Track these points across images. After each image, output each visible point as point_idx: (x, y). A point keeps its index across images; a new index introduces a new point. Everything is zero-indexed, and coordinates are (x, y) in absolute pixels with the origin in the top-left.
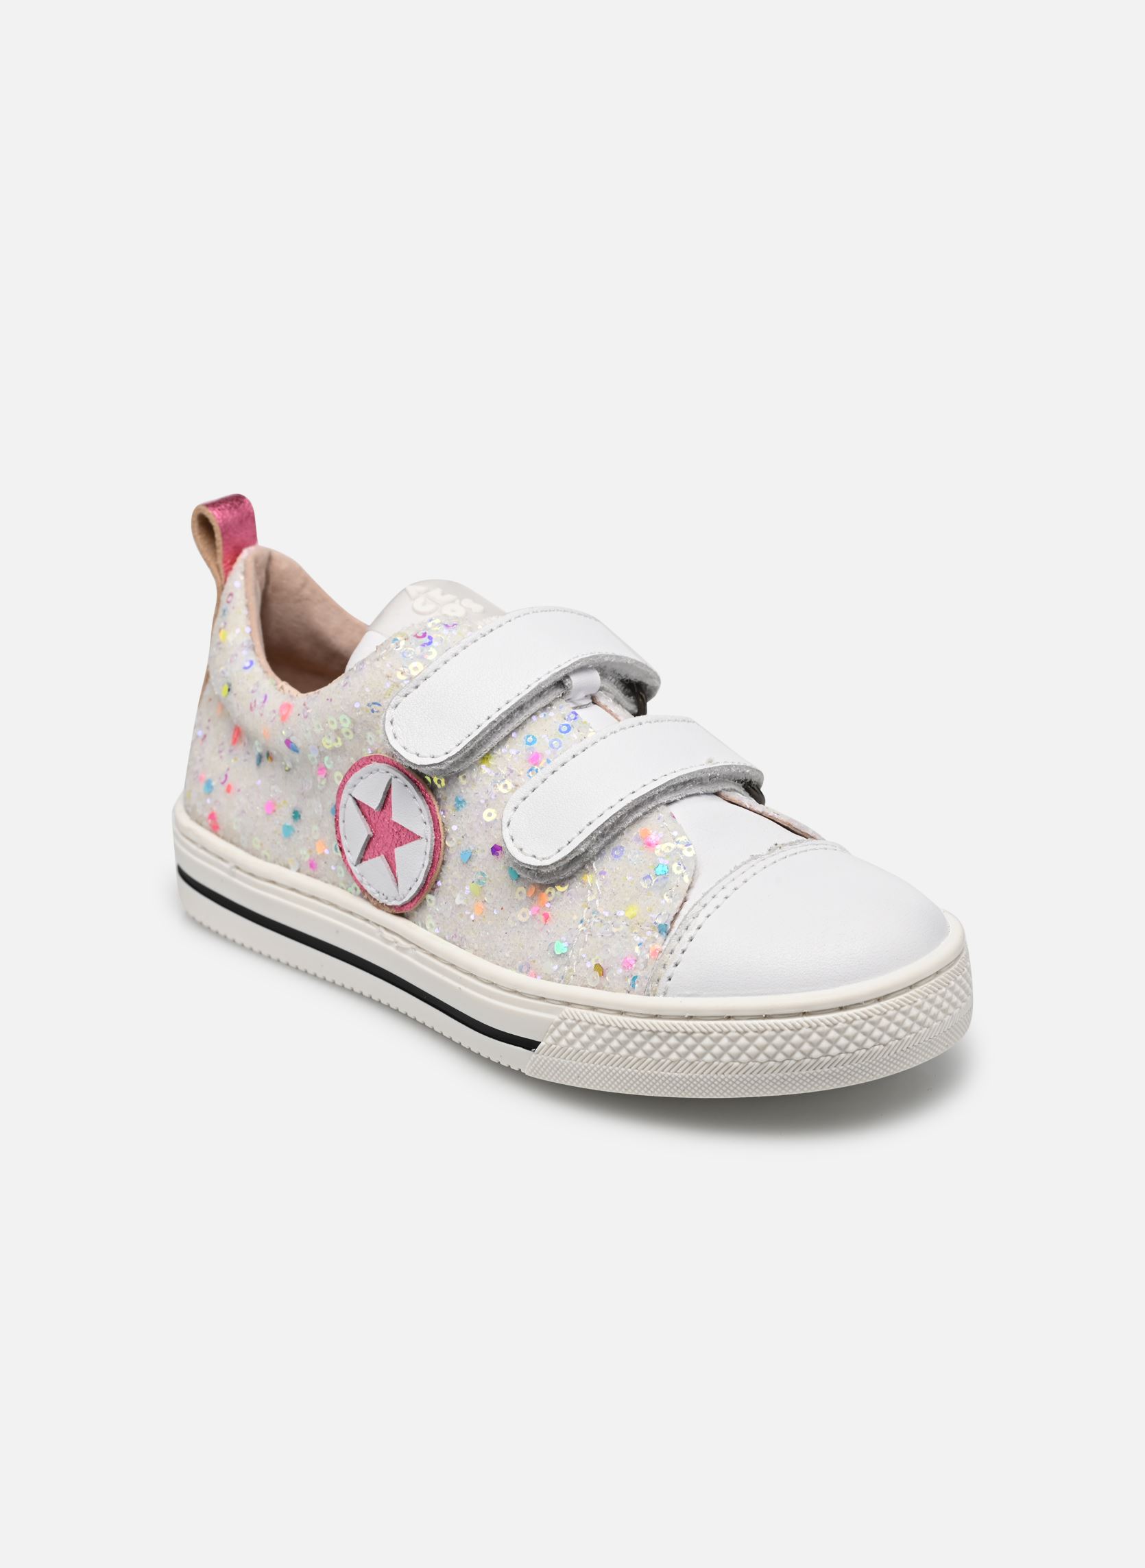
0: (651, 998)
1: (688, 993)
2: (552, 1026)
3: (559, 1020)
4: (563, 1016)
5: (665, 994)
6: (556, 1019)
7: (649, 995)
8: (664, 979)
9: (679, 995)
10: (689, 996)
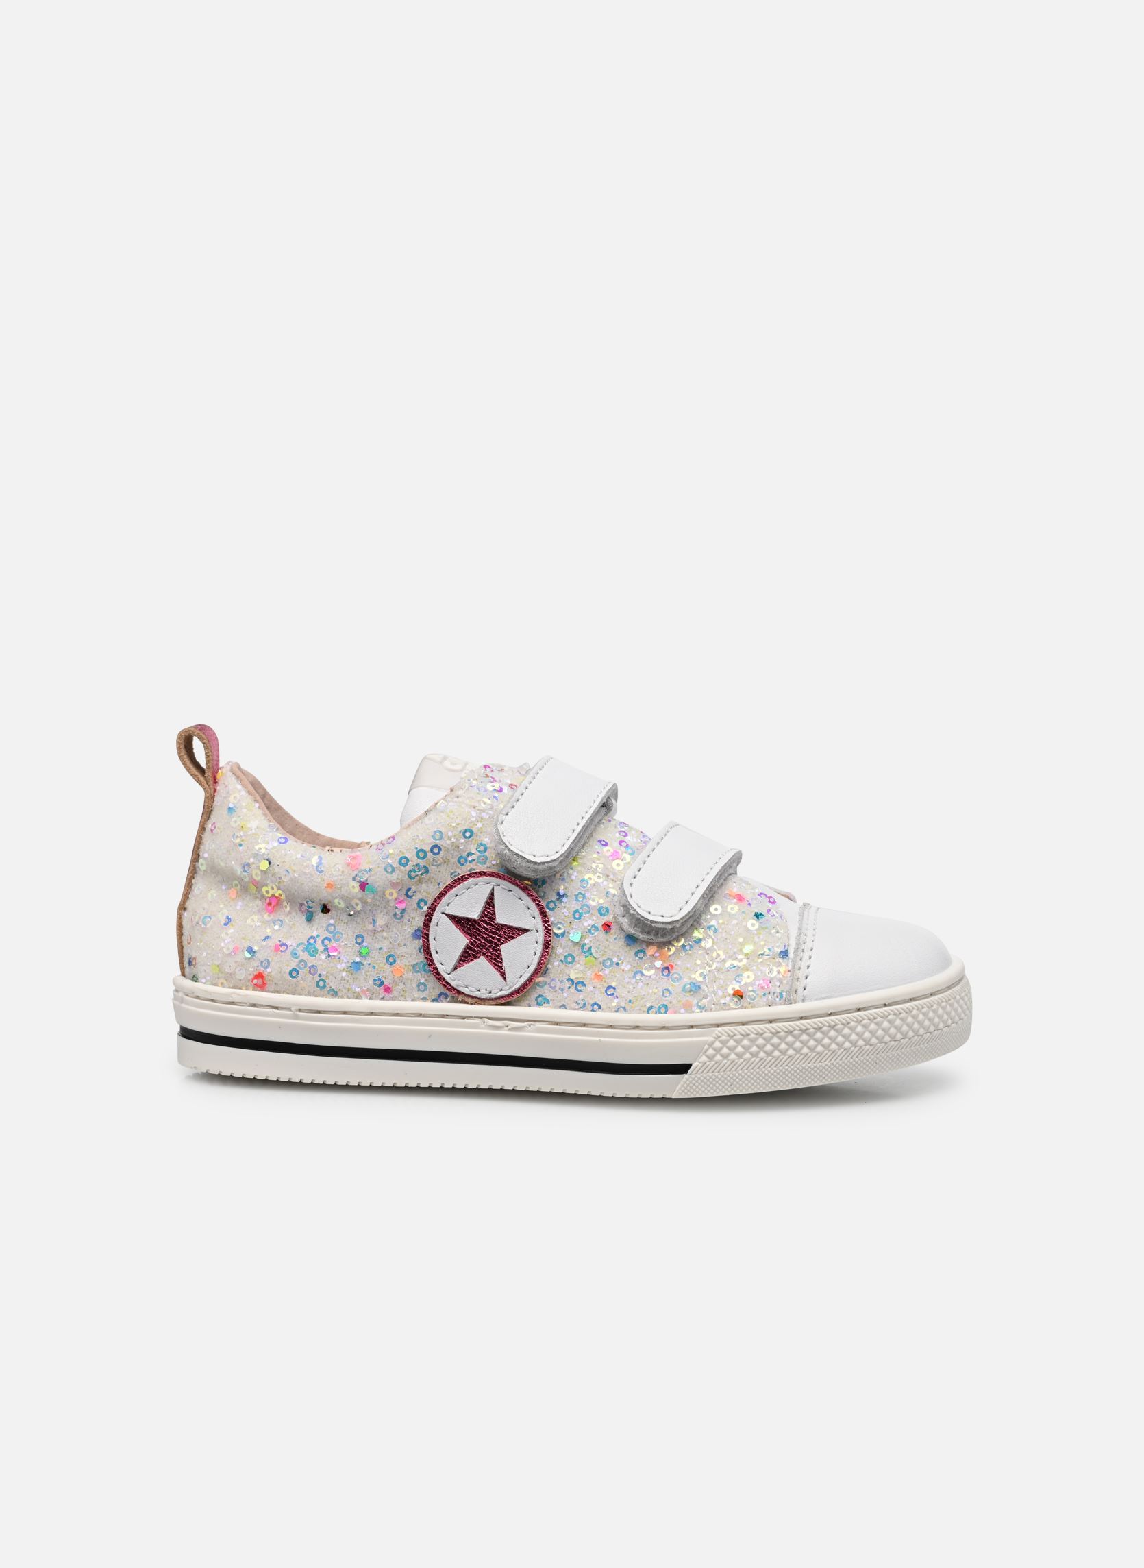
0: (793, 1005)
1: (823, 996)
2: (706, 1046)
3: (714, 1039)
4: (717, 1035)
5: (803, 1000)
6: (711, 1039)
7: (791, 1004)
8: (800, 990)
9: (816, 999)
10: (824, 998)
